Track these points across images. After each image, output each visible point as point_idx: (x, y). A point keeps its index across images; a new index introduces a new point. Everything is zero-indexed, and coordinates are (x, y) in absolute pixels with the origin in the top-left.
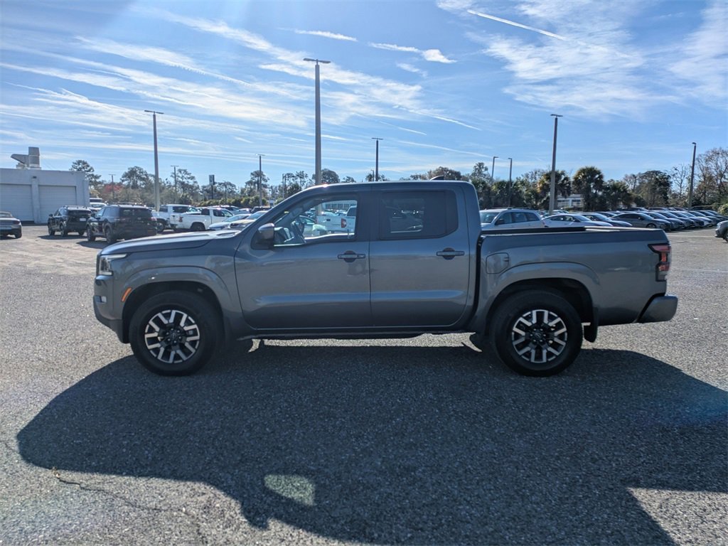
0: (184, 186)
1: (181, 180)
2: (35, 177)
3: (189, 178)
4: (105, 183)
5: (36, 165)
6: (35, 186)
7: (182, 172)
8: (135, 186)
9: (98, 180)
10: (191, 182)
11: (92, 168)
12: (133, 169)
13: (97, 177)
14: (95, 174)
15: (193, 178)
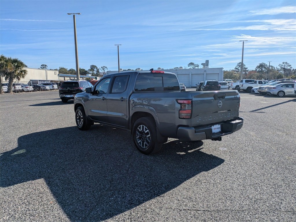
0: (285, 69)
1: (284, 67)
2: (205, 71)
3: (288, 66)
4: (249, 71)
5: (207, 67)
6: (205, 74)
7: (285, 63)
8: (262, 71)
9: (247, 70)
10: (289, 68)
11: (245, 65)
12: (261, 64)
13: (246, 68)
14: (246, 67)
15: (290, 66)
